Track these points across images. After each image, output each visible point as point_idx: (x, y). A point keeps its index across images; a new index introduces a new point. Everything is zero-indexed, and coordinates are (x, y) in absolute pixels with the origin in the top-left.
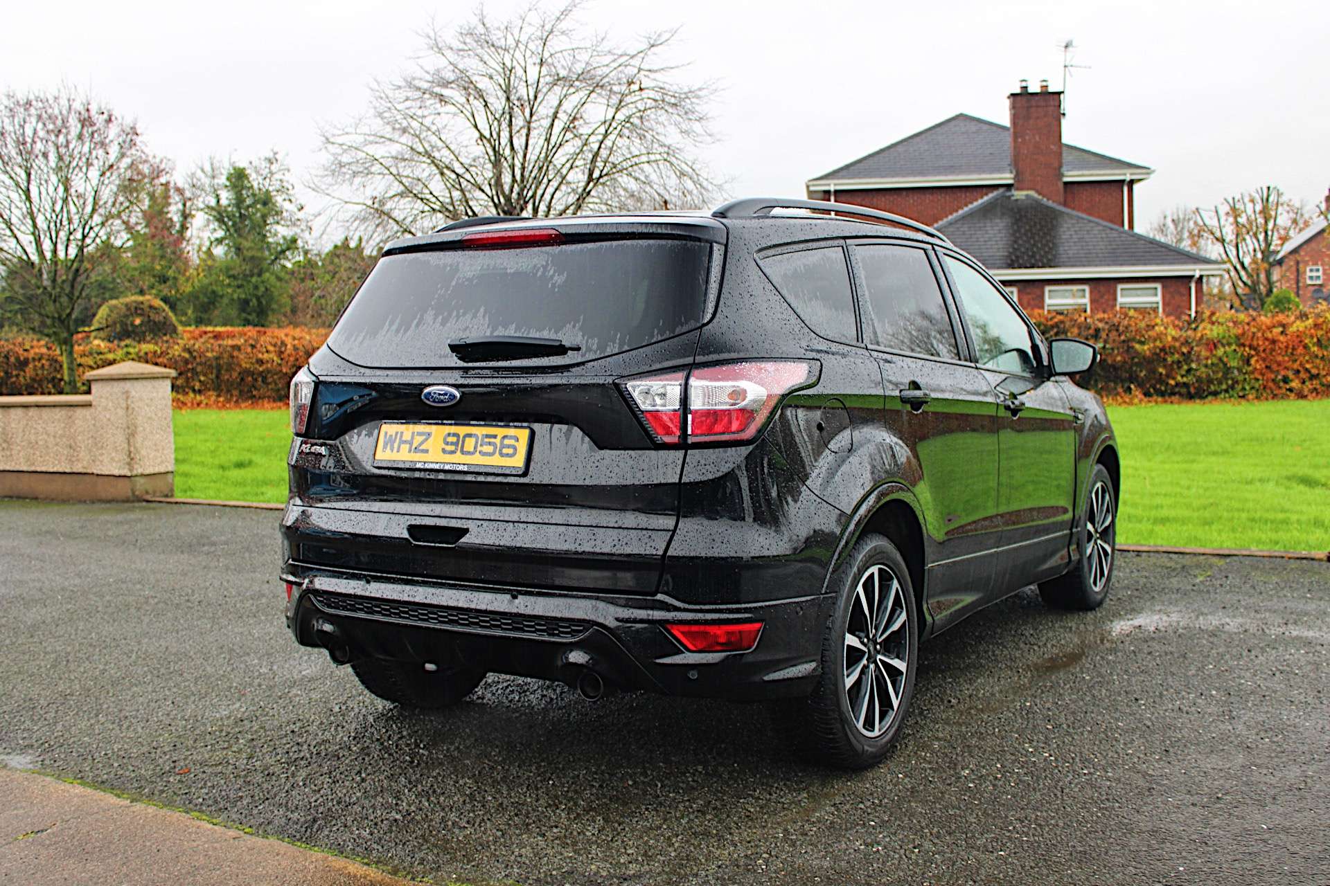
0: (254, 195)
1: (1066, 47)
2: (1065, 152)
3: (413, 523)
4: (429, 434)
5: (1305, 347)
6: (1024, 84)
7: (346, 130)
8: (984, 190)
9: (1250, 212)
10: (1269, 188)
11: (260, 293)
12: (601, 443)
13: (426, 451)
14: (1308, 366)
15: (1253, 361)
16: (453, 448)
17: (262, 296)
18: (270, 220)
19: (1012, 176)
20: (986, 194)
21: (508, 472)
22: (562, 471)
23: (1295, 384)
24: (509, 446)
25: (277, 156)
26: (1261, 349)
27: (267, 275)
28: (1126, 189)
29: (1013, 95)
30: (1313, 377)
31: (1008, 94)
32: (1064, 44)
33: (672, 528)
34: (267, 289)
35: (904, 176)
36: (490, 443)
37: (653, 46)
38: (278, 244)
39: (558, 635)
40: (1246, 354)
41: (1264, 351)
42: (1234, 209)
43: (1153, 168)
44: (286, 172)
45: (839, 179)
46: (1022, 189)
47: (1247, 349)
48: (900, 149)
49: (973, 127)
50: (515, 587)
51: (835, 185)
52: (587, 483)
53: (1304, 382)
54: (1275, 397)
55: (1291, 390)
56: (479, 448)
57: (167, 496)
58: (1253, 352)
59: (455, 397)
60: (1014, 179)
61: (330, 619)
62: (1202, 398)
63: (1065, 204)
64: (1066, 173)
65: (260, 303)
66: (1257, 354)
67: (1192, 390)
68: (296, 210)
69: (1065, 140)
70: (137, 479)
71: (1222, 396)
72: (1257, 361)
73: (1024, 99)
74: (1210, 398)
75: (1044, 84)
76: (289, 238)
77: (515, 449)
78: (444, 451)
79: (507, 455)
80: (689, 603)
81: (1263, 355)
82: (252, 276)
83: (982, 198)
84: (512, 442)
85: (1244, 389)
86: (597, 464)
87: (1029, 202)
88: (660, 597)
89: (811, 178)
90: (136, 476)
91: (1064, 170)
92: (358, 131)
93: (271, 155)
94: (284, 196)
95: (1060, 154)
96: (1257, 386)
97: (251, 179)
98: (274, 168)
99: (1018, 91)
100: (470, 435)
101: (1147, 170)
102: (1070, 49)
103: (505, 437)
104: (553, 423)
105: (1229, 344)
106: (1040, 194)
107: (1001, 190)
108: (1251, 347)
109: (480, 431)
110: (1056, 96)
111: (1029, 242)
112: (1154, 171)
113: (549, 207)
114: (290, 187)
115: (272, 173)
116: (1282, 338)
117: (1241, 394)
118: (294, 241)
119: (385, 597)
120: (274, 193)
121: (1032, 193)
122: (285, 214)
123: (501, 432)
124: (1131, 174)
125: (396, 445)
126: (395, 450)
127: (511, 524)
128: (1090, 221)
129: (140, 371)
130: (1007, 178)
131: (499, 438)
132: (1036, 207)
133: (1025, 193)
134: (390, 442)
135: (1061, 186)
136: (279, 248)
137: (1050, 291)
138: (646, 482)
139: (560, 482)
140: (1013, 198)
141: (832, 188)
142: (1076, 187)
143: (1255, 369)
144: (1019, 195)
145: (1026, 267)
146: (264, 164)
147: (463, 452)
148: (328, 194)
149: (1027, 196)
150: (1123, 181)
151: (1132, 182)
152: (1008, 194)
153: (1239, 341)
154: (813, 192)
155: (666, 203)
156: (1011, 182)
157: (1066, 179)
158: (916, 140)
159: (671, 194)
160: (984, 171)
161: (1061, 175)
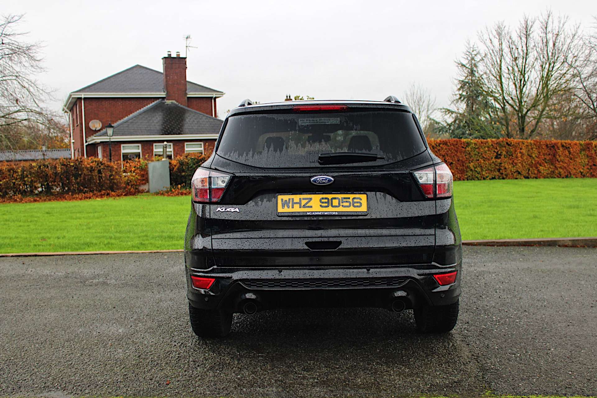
1: (187, 38)
2: (187, 84)
3: (308, 241)
4: (311, 199)
6: (169, 53)
8: (153, 100)
12: (401, 199)
13: (311, 207)
16: (326, 205)
19: (165, 93)
20: (154, 101)
21: (360, 214)
22: (386, 212)
24: (357, 202)
28: (213, 101)
29: (165, 58)
31: (163, 57)
32: (186, 37)
33: (434, 234)
35: (116, 92)
36: (347, 202)
37: (9, 22)
39: (392, 285)
43: (224, 92)
45: (85, 92)
46: (169, 100)
48: (112, 79)
49: (144, 71)
50: (368, 265)
51: (84, 95)
52: (399, 216)
56: (341, 204)
59: (331, 180)
61: (254, 292)
63: (188, 107)
64: (188, 93)
69: (187, 79)
73: (169, 59)
75: (178, 54)
77: (361, 203)
78: (321, 206)
79: (357, 206)
80: (442, 265)
83: (152, 103)
84: (358, 200)
86: (401, 208)
87: (173, 105)
88: (433, 263)
89: (72, 91)
91: (187, 92)
99: (167, 56)
100: (335, 198)
101: (222, 93)
102: (189, 39)
103: (354, 198)
104: (376, 192)
106: (177, 102)
107: (160, 100)
109: (340, 196)
110: (183, 60)
111: (176, 123)
112: (225, 94)
119: (295, 278)
121: (174, 101)
123: (352, 196)
124: (216, 94)
125: (291, 205)
126: (291, 207)
127: (363, 238)
128: (201, 114)
130: (163, 94)
131: (351, 199)
132: (176, 107)
133: (171, 101)
134: (285, 204)
135: (186, 99)
137: (187, 145)
138: (423, 215)
139: (386, 217)
140: (166, 103)
141: (83, 97)
142: (192, 100)
144: (168, 102)
145: (177, 134)
147: (333, 206)
149: (172, 102)
150: (212, 98)
151: (215, 98)
152: (163, 101)
154: (73, 98)
155: (17, 100)
156: (165, 96)
157: (188, 96)
158: (120, 75)
159: (19, 96)
160: (152, 91)
161: (186, 94)
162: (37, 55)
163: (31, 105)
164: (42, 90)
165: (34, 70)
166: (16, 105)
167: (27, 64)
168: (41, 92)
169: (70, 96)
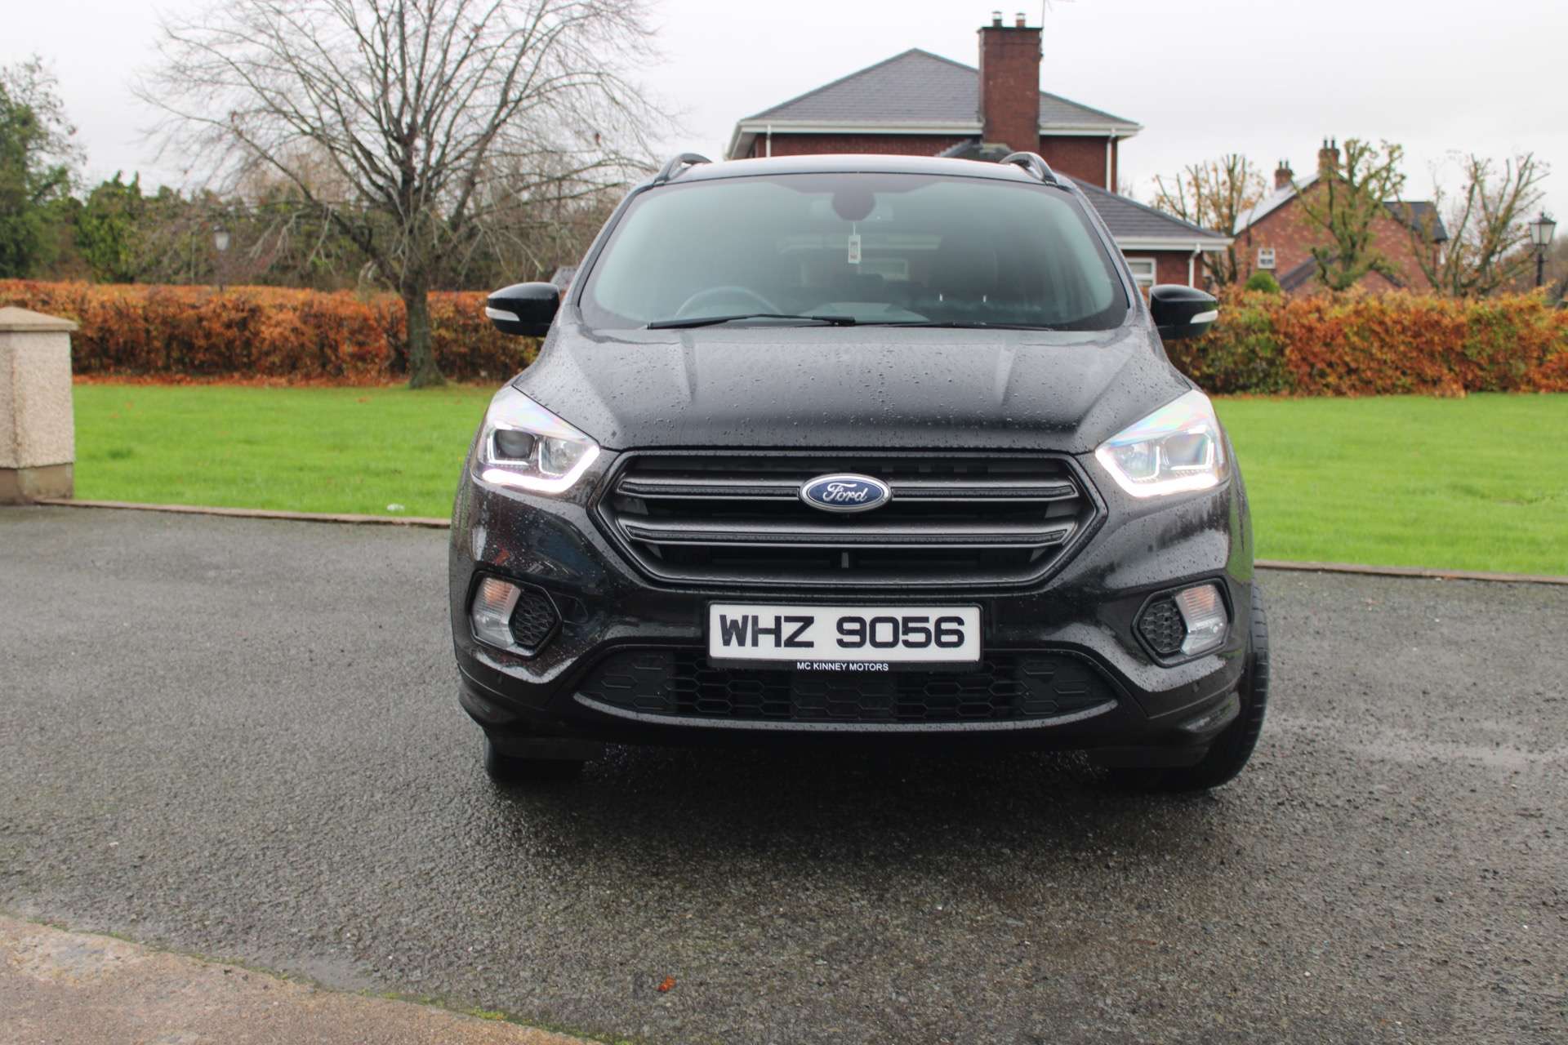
0: (10, 111)
2: (1042, 99)
5: (1345, 336)
6: (997, 17)
7: (193, 23)
8: (947, 142)
9: (1212, 181)
10: (1235, 156)
11: (20, 238)
14: (1347, 359)
15: (1287, 351)
17: (23, 241)
18: (31, 145)
19: (981, 125)
20: (950, 146)
23: (1332, 379)
25: (41, 63)
26: (1297, 337)
27: (29, 215)
28: (1109, 147)
29: (985, 29)
30: (1350, 371)
31: (980, 27)
34: (29, 232)
35: (855, 120)
38: (41, 175)
40: (1280, 342)
41: (1301, 339)
42: (1196, 179)
43: (1140, 124)
44: (53, 84)
45: (775, 120)
46: (993, 141)
47: (1282, 337)
48: (847, 87)
49: (929, 65)
51: (771, 126)
53: (1340, 378)
54: (1310, 393)
55: (1327, 386)
57: (64, 497)
58: (1288, 341)
60: (983, 129)
62: (1231, 392)
64: (1043, 125)
65: (19, 249)
66: (1293, 343)
67: (1219, 384)
68: (65, 133)
69: (1042, 88)
70: (26, 472)
71: (1253, 390)
72: (1292, 351)
73: (997, 34)
74: (1239, 393)
75: (1021, 18)
76: (57, 168)
81: (1299, 344)
82: (9, 214)
83: (945, 150)
85: (1276, 383)
89: (743, 117)
90: (25, 468)
91: (1041, 120)
92: (208, 25)
93: (31, 61)
94: (50, 115)
95: (1037, 101)
96: (1291, 379)
97: (6, 90)
98: (37, 77)
99: (990, 24)
101: (1133, 127)
105: (1262, 331)
106: (1012, 148)
107: (967, 142)
108: (1286, 335)
110: (1034, 34)
112: (1142, 128)
113: (448, 135)
114: (58, 104)
115: (33, 84)
116: (1318, 325)
117: (1272, 389)
118: (63, 172)
120: (36, 111)
121: (1005, 146)
122: (51, 138)
124: (1118, 130)
129: (30, 321)
130: (974, 127)
133: (996, 145)
135: (1036, 140)
136: (44, 182)
140: (982, 152)
141: (770, 131)
142: (1053, 142)
143: (1290, 360)
144: (989, 148)
146: (24, 72)
148: (164, 106)
149: (999, 149)
150: (1107, 137)
151: (1115, 140)
152: (976, 146)
153: (1272, 326)
154: (746, 134)
155: (597, 136)
156: (978, 132)
157: (1043, 132)
158: (865, 77)
159: (603, 126)
160: (948, 118)
161: (1038, 127)
162: (648, 18)
163: (629, 148)
164: (656, 109)
165: (639, 57)
166: (595, 147)
167: (623, 44)
168: (654, 114)
169: (739, 128)
